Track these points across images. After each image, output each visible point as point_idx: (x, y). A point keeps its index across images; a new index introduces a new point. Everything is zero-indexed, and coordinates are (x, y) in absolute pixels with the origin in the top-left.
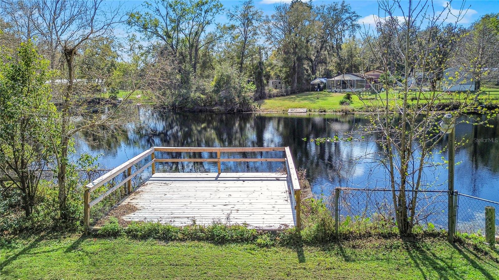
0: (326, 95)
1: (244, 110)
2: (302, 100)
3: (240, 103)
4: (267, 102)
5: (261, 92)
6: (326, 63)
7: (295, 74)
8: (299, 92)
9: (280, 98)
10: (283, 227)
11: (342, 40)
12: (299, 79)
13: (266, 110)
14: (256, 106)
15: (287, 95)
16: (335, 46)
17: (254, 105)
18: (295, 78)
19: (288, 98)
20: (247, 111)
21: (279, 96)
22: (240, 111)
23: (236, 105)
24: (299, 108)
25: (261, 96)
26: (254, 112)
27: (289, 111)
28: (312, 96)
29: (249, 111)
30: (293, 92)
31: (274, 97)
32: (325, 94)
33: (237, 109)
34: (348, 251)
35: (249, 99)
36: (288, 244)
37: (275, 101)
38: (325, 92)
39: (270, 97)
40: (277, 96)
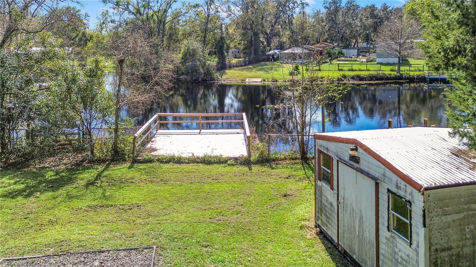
0: (279, 66)
1: (207, 79)
2: (258, 70)
3: (205, 73)
4: (228, 72)
5: (222, 63)
6: (279, 36)
7: (252, 47)
8: (256, 62)
9: (238, 68)
10: (241, 156)
11: (293, 16)
12: (256, 50)
13: (227, 80)
14: (218, 76)
15: (245, 65)
16: (287, 21)
17: (217, 75)
18: (252, 50)
19: (246, 68)
20: (210, 81)
21: (238, 67)
22: (204, 81)
23: (201, 75)
24: (255, 78)
25: (222, 67)
26: (216, 81)
27: (247, 80)
28: (267, 67)
29: (212, 81)
30: (250, 63)
31: (234, 67)
32: (277, 65)
33: (202, 78)
34: (274, 166)
35: (212, 70)
36: (243, 164)
37: (234, 71)
38: (278, 63)
39: (231, 67)
40: (237, 66)
